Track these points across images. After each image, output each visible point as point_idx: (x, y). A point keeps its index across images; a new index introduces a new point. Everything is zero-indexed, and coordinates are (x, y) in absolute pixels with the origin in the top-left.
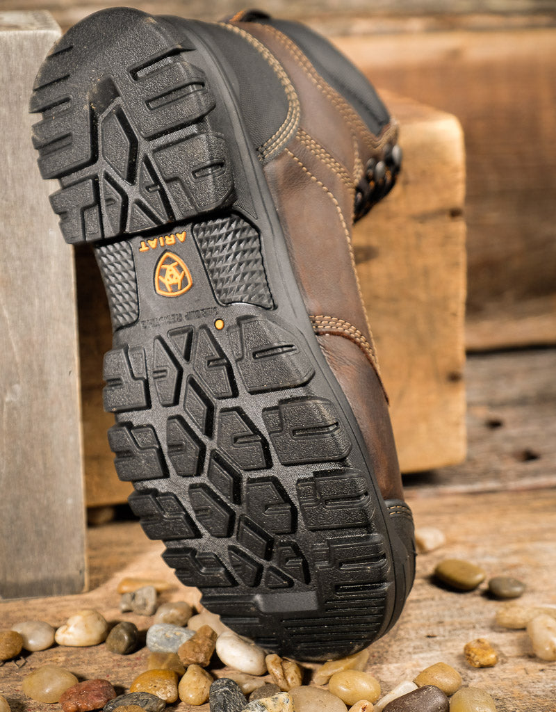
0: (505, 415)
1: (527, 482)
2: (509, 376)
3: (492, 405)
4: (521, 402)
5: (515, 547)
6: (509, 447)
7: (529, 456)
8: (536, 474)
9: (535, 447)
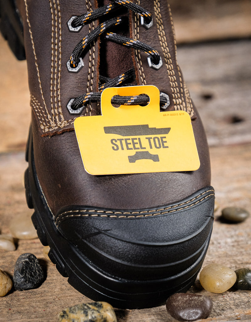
0: (214, 90)
1: (237, 139)
2: (214, 61)
3: (204, 82)
4: (226, 80)
5: (236, 185)
6: (220, 114)
7: (236, 120)
8: (243, 133)
9: (240, 113)
